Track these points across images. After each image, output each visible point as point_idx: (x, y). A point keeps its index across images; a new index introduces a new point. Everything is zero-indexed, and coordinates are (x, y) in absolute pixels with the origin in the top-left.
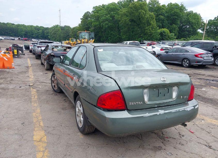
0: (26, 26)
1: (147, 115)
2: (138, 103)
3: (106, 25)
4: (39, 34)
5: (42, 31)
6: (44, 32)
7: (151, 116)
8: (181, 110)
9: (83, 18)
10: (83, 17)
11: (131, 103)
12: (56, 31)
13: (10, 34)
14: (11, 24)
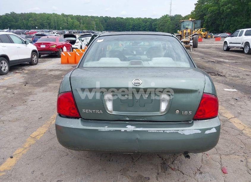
0: (134, 19)
1: (106, 128)
2: (95, 111)
3: (227, 9)
4: (147, 27)
5: (150, 24)
6: (152, 24)
7: (110, 131)
8: (168, 132)
9: (197, 3)
10: (197, 1)
11: (85, 111)
12: (164, 23)
13: (118, 29)
14: (120, 18)
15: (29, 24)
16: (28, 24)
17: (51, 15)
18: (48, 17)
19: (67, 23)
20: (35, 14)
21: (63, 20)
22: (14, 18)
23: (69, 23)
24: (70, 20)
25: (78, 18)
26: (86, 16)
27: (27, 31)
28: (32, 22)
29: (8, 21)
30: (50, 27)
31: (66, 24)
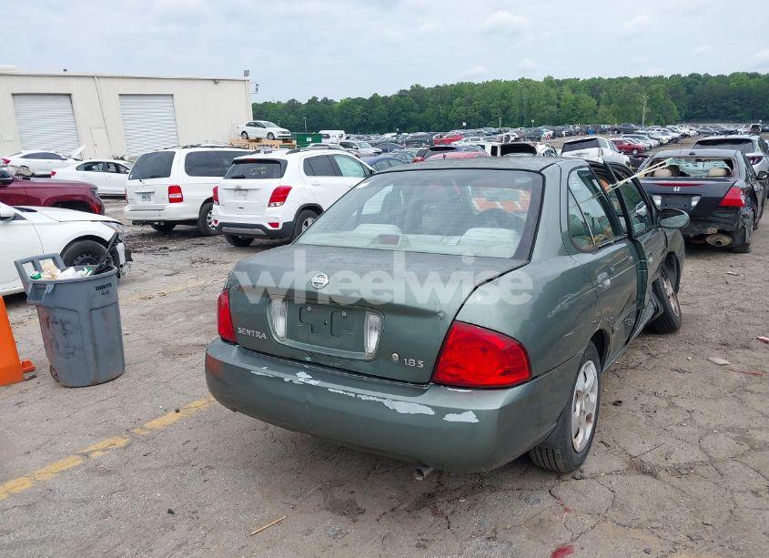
1: (263, 371)
2: (255, 334)
8: (364, 398)
15: (452, 115)
16: (450, 115)
17: (514, 83)
18: (505, 91)
19: (558, 106)
20: (471, 86)
21: (548, 95)
22: (417, 102)
23: (562, 104)
24: (568, 94)
25: (595, 87)
26: (621, 79)
27: (439, 134)
28: (460, 108)
29: (403, 111)
30: (507, 119)
31: (553, 109)
